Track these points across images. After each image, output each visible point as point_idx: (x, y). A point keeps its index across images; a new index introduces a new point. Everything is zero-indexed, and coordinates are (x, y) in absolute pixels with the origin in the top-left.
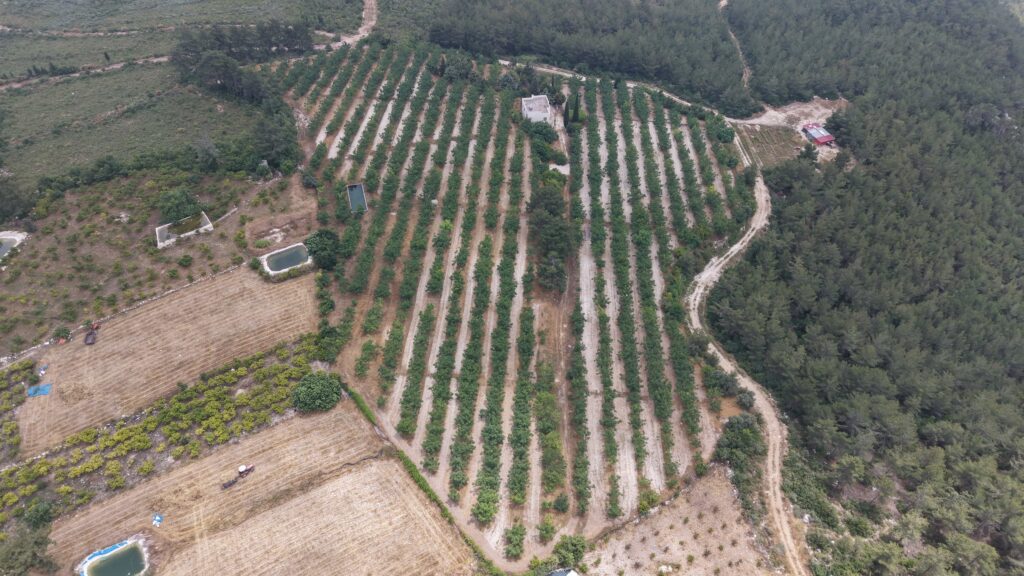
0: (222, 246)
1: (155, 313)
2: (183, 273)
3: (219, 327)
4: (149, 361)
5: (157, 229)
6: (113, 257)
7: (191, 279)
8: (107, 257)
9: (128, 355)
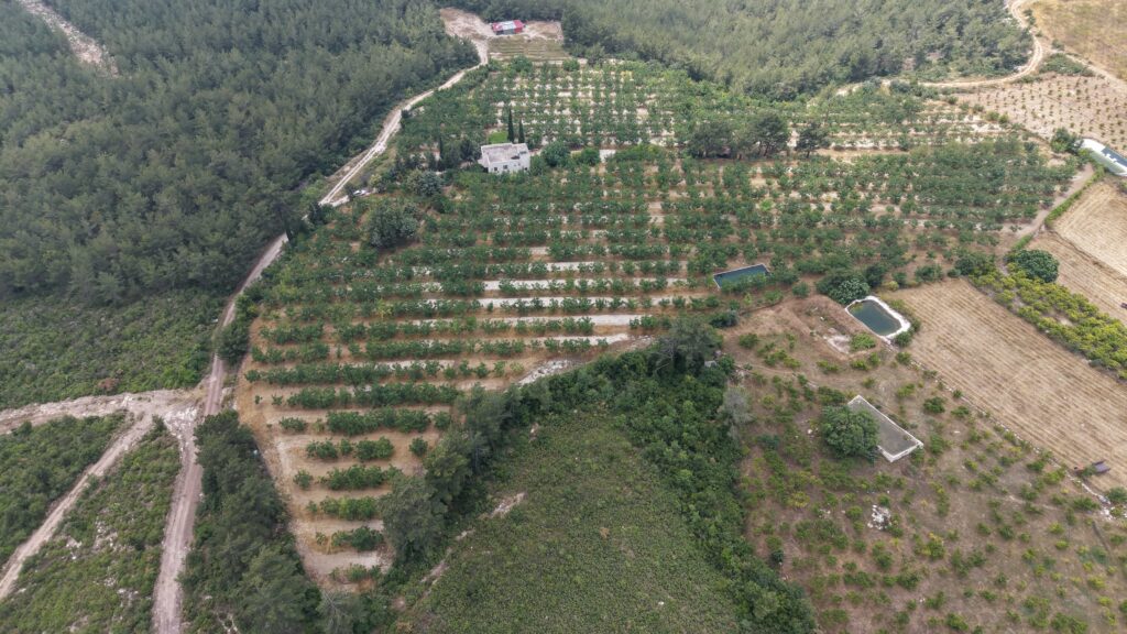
0: (882, 385)
1: (1021, 419)
2: (951, 406)
3: (1002, 357)
4: (1081, 404)
5: (892, 458)
6: (960, 503)
7: (957, 395)
8: (964, 511)
9: (1089, 426)
